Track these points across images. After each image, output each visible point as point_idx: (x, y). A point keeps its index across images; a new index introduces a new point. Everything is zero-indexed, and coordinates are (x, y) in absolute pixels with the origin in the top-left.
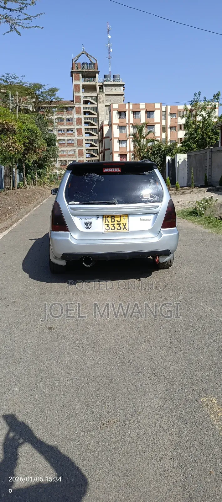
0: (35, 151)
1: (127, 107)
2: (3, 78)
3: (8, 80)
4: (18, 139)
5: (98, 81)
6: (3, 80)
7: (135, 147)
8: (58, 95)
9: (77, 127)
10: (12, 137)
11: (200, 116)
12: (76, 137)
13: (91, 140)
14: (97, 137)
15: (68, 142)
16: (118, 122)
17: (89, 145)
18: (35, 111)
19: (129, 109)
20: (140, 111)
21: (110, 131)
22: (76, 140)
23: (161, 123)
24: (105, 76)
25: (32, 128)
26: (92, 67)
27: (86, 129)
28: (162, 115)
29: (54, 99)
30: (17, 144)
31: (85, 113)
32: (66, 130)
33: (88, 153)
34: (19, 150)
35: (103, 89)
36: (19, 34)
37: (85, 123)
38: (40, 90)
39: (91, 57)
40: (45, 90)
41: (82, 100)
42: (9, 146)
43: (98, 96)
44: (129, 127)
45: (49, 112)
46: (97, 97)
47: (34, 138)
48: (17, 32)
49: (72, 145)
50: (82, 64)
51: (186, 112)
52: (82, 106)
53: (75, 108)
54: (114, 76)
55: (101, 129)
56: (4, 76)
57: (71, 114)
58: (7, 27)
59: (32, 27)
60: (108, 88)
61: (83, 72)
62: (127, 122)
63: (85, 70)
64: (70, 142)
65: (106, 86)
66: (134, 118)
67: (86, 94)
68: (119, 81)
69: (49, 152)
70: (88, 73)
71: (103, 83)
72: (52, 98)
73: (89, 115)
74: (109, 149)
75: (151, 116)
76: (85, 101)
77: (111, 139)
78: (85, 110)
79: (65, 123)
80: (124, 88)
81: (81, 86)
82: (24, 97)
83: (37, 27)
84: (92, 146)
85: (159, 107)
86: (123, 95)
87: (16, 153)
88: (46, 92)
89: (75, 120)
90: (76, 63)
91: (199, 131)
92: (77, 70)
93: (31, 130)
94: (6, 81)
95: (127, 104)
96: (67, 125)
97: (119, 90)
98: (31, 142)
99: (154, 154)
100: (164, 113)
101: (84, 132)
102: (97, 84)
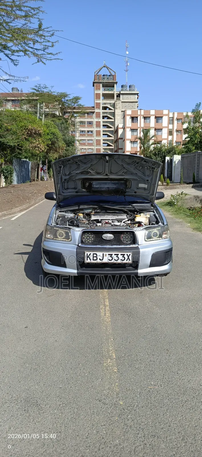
0: (56, 151)
1: (139, 114)
2: (35, 88)
3: (40, 90)
4: (42, 141)
5: (116, 90)
6: (36, 90)
7: (141, 148)
8: (81, 102)
9: (96, 129)
10: (38, 139)
12: (95, 138)
13: (107, 140)
14: (113, 138)
15: (88, 142)
16: (130, 126)
17: (106, 145)
18: (61, 115)
19: (140, 115)
20: (150, 117)
21: (124, 133)
22: (95, 140)
23: (168, 127)
24: (122, 86)
25: (54, 132)
26: (111, 78)
27: (104, 131)
28: (169, 120)
29: (77, 105)
30: (42, 145)
31: (104, 117)
32: (86, 132)
33: (105, 151)
34: (43, 150)
35: (120, 97)
36: (45, 64)
37: (103, 126)
38: (66, 98)
39: (111, 69)
40: (69, 98)
41: (101, 106)
42: (35, 147)
43: (116, 103)
44: (140, 130)
45: (72, 116)
46: (114, 104)
47: (56, 140)
48: (43, 62)
49: (91, 145)
50: (103, 76)
51: (187, 118)
52: (101, 111)
53: (95, 113)
54: (129, 86)
55: (116, 131)
56: (36, 86)
57: (91, 118)
58: (35, 59)
59: (54, 59)
60: (124, 96)
61: (103, 82)
62: (139, 126)
63: (105, 81)
64: (90, 142)
65: (123, 94)
66: (144, 122)
67: (105, 101)
68: (134, 90)
69: (68, 151)
70: (107, 83)
71: (120, 93)
72: (75, 105)
73: (108, 119)
74: (122, 149)
75: (160, 121)
76: (104, 107)
77: (124, 140)
78: (103, 115)
79: (86, 125)
80: (139, 96)
81: (101, 94)
82: (52, 104)
83: (58, 59)
84: (109, 145)
85: (167, 113)
86: (137, 102)
87: (40, 152)
88: (70, 100)
89: (95, 123)
90: (98, 74)
92: (98, 81)
93: (53, 134)
94: (38, 91)
95: (139, 111)
96: (88, 127)
97: (134, 98)
98: (53, 143)
99: (155, 154)
100: (171, 119)
101: (102, 133)
102: (115, 93)
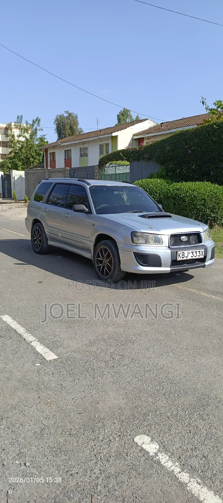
11: (23, 137)
91: (23, 150)
